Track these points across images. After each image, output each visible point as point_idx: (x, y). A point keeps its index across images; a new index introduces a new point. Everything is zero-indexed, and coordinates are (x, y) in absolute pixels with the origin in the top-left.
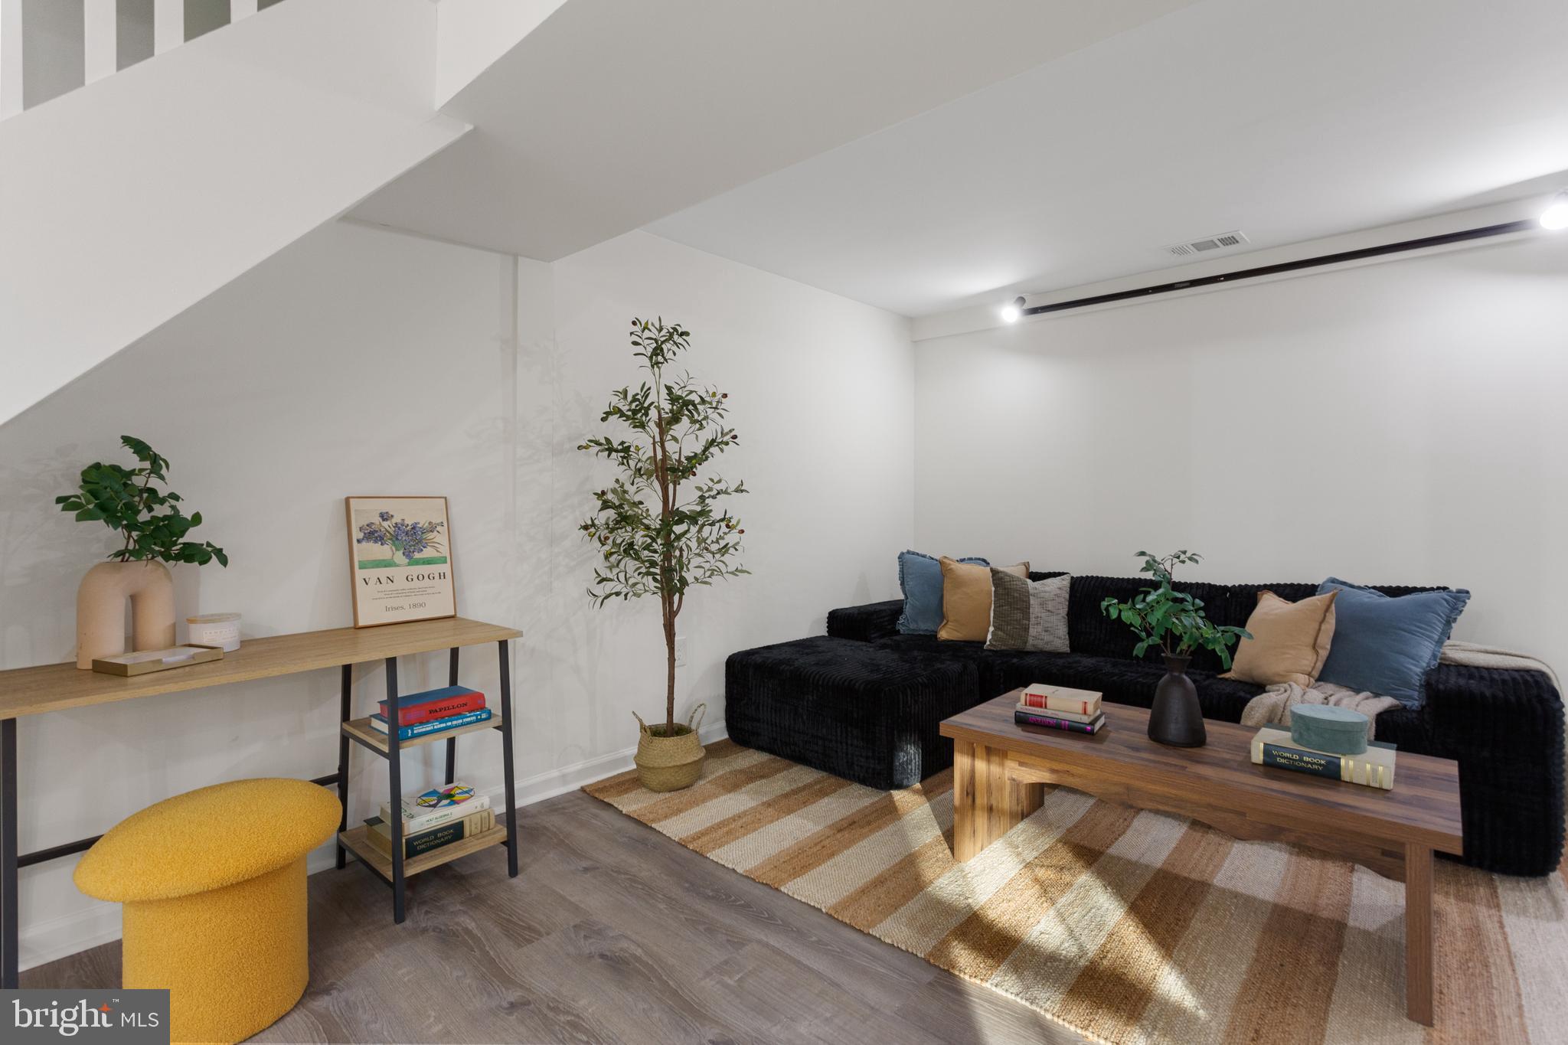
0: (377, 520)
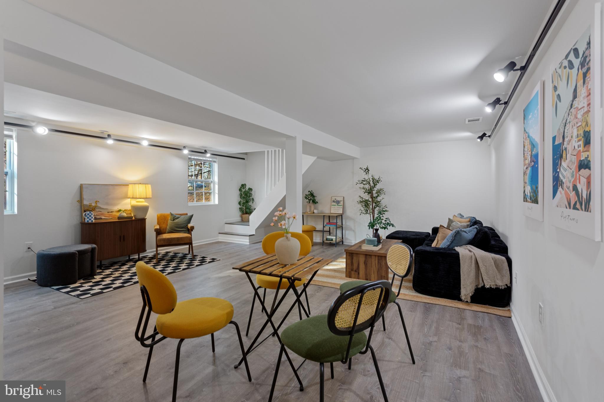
0: (334, 200)
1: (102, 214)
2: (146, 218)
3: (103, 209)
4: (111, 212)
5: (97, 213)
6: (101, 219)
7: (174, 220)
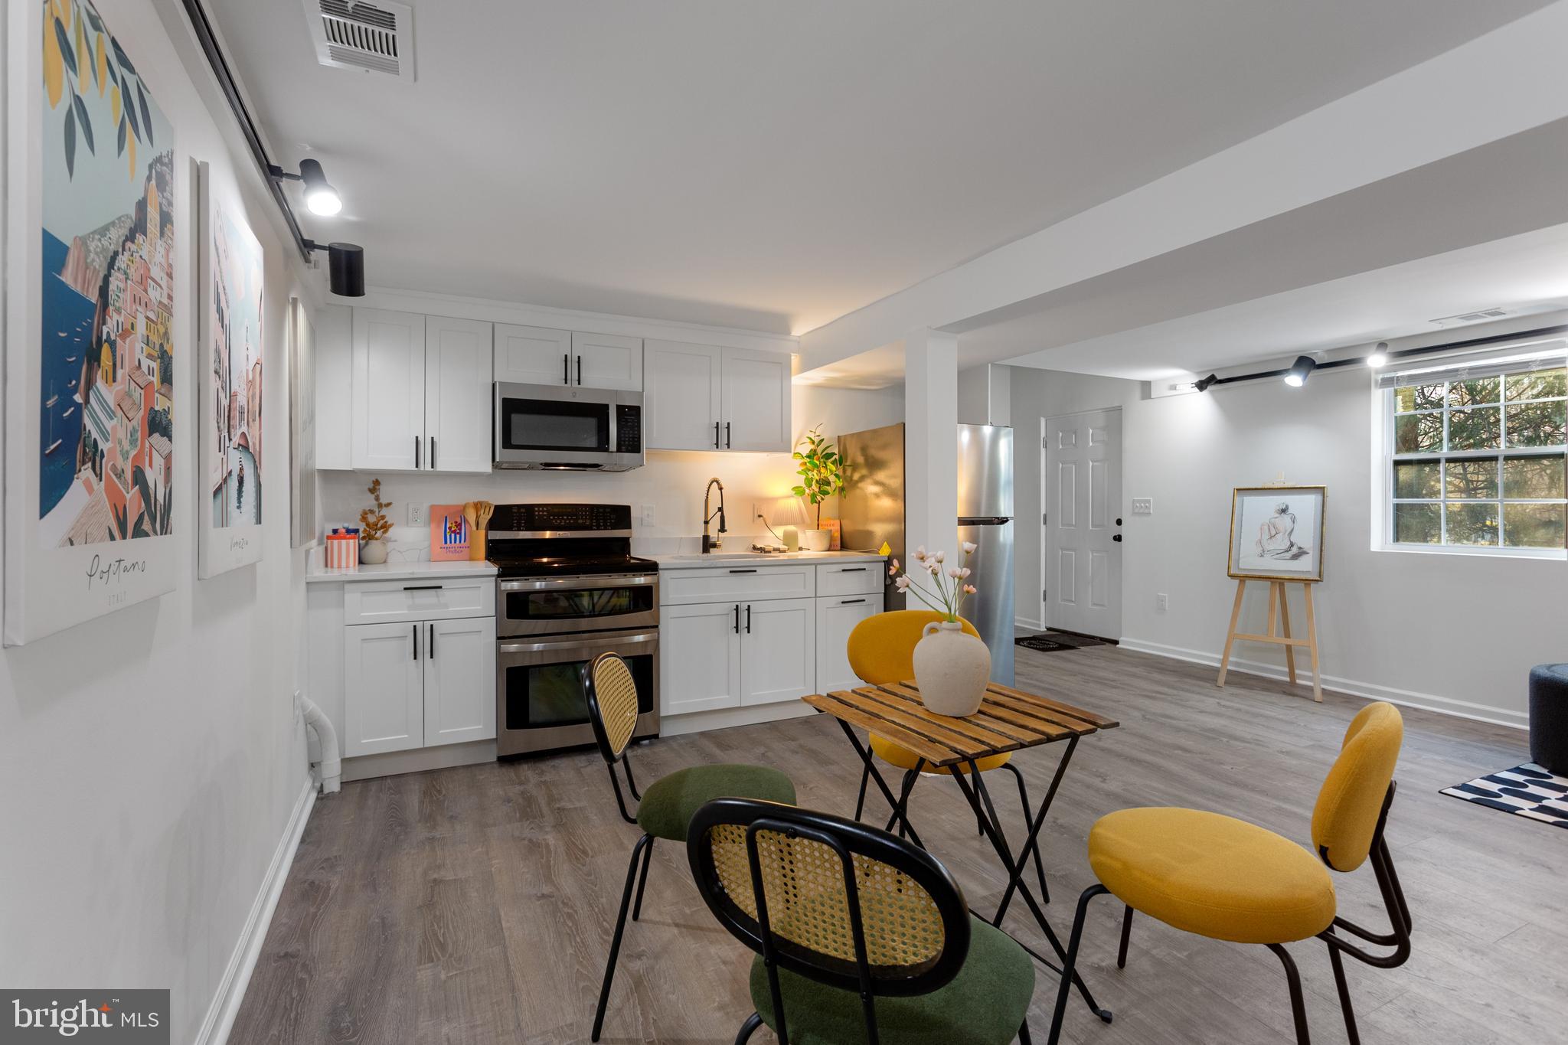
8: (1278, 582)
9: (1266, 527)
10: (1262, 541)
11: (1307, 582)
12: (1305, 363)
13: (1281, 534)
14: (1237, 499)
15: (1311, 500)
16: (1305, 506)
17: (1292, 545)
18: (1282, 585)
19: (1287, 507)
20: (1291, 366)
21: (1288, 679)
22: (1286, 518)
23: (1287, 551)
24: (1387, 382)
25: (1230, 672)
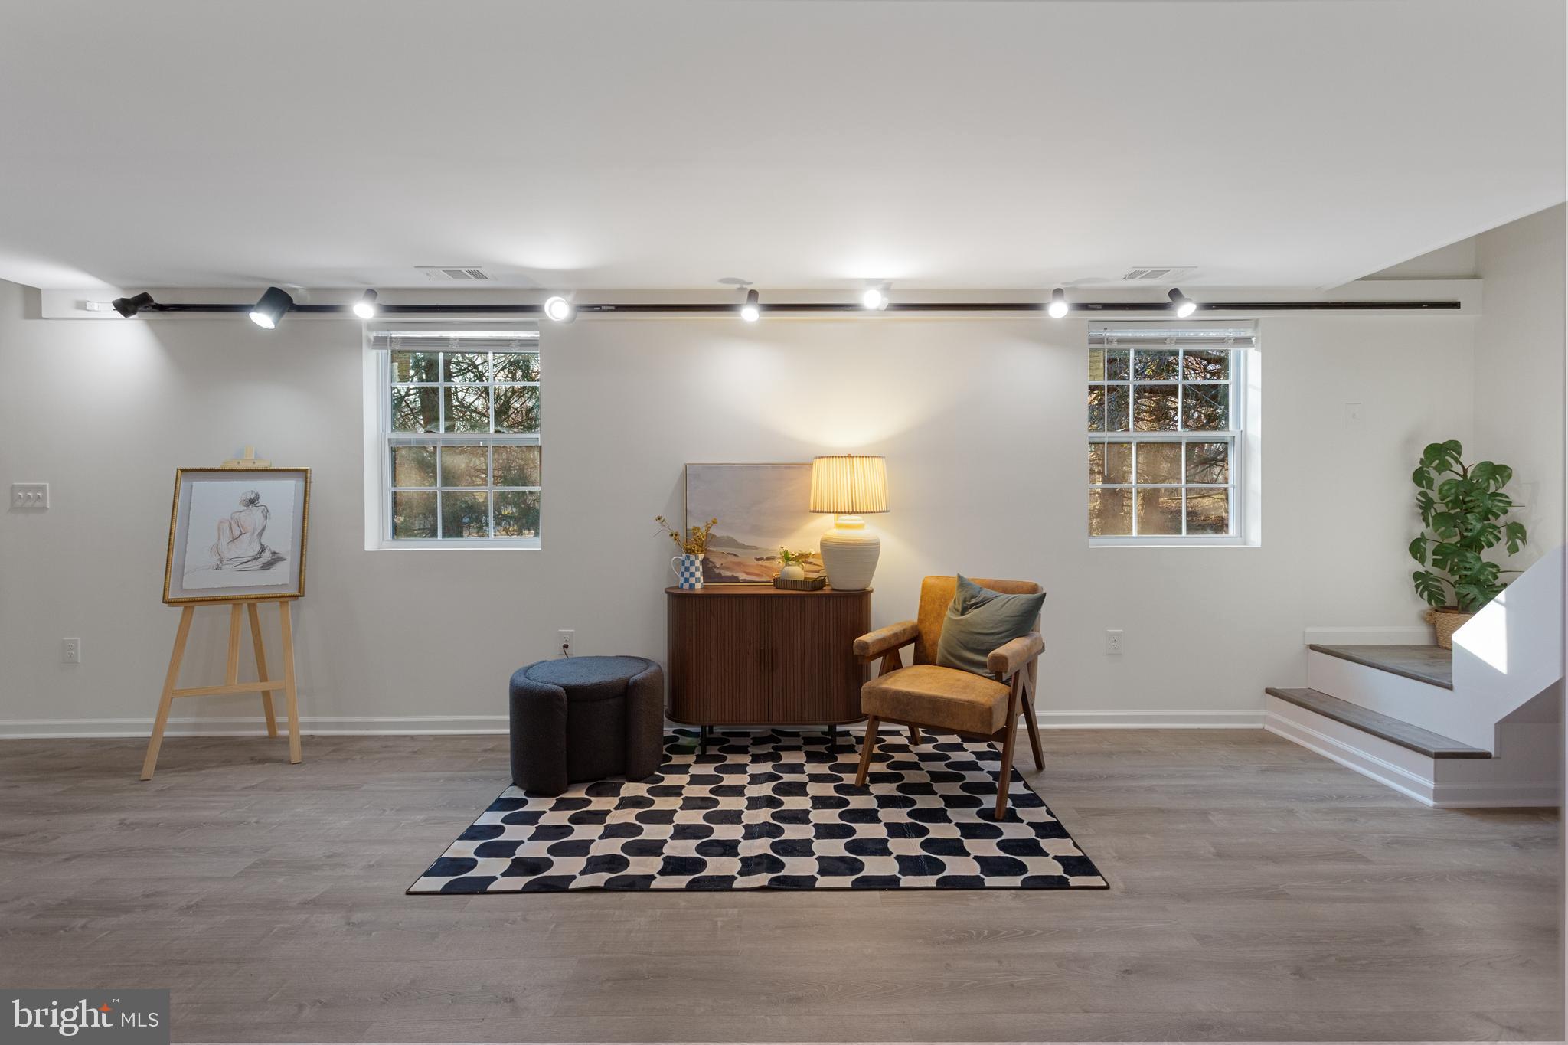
1: (739, 564)
2: (869, 589)
3: (743, 546)
4: (768, 559)
5: (723, 561)
6: (735, 579)
7: (964, 611)
8: (248, 603)
9: (226, 526)
10: (220, 547)
11: (283, 599)
12: (278, 299)
13: (248, 534)
14: (183, 485)
15: (290, 487)
16: (281, 494)
17: (263, 549)
18: (252, 608)
19: (257, 496)
20: (255, 302)
21: (265, 733)
22: (256, 513)
23: (256, 559)
24: (380, 342)
25: (169, 744)
